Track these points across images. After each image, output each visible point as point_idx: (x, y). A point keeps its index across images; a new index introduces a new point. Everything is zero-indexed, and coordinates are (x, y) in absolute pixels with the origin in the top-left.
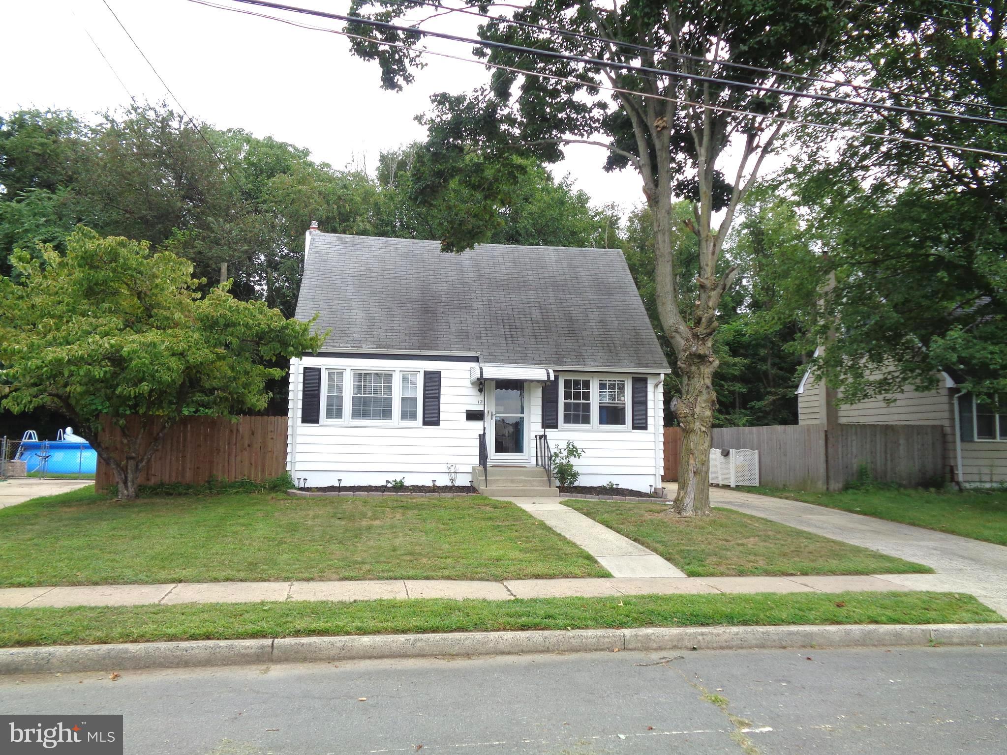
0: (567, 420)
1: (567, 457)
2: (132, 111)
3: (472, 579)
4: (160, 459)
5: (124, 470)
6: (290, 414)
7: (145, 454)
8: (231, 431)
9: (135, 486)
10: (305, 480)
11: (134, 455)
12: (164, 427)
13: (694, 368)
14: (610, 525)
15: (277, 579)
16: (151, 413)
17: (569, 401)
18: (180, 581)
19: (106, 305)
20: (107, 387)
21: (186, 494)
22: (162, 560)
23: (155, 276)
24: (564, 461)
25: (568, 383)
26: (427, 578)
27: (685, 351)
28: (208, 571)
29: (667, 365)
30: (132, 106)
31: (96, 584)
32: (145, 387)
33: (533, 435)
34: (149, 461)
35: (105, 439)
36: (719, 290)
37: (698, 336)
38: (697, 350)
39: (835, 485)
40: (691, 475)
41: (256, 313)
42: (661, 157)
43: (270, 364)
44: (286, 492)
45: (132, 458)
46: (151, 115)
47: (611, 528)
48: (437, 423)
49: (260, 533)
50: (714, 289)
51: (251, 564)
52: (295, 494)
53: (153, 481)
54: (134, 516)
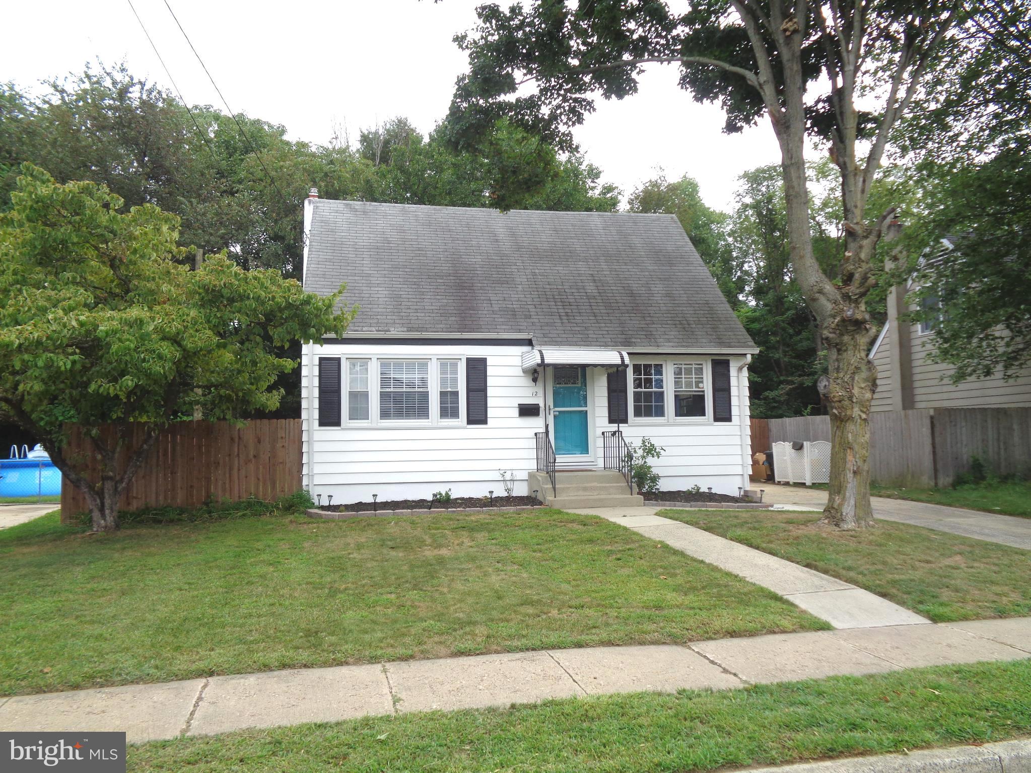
0: (638, 413)
1: (643, 457)
2: (86, 80)
3: (642, 643)
4: (144, 477)
5: (101, 494)
6: (304, 415)
7: (125, 472)
8: (232, 439)
9: (115, 514)
10: (330, 496)
11: (111, 474)
12: (150, 436)
13: (846, 338)
14: (755, 543)
15: (359, 661)
16: (132, 420)
17: (639, 390)
18: (211, 674)
19: (68, 275)
20: (72, 387)
21: (180, 520)
22: (175, 633)
23: (132, 237)
24: (641, 462)
25: (637, 369)
26: (579, 645)
27: (834, 317)
28: (250, 651)
29: (752, 343)
30: (86, 72)
31: (76, 687)
32: (129, 381)
33: (599, 432)
34: (130, 480)
35: (73, 455)
36: (873, 238)
37: (850, 297)
38: (854, 314)
39: (945, 480)
40: (850, 475)
41: (268, 283)
42: (792, 70)
43: (281, 353)
44: (306, 513)
45: (111, 478)
46: (108, 83)
47: (757, 548)
48: (484, 422)
49: (296, 576)
50: (866, 237)
51: (308, 633)
52: (320, 516)
53: (135, 506)
54: (116, 555)
